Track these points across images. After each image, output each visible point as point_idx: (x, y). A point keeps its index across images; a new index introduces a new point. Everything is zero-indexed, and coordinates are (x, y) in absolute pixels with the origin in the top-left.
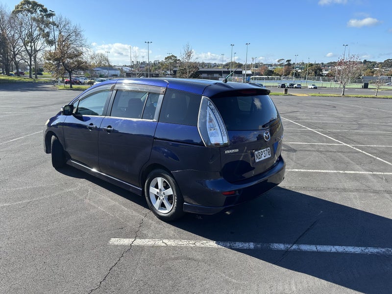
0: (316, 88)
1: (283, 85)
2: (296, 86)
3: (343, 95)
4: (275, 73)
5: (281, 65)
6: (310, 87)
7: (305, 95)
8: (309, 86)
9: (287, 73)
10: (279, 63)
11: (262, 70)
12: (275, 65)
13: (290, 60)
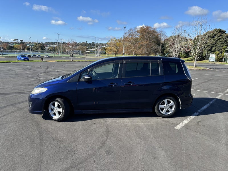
0: (49, 57)
1: (29, 55)
2: (37, 56)
3: (72, 60)
4: (15, 48)
5: (16, 43)
6: (46, 56)
7: (53, 61)
8: (44, 56)
9: (24, 49)
10: (14, 42)
11: (4, 46)
12: (12, 43)
13: (22, 40)
